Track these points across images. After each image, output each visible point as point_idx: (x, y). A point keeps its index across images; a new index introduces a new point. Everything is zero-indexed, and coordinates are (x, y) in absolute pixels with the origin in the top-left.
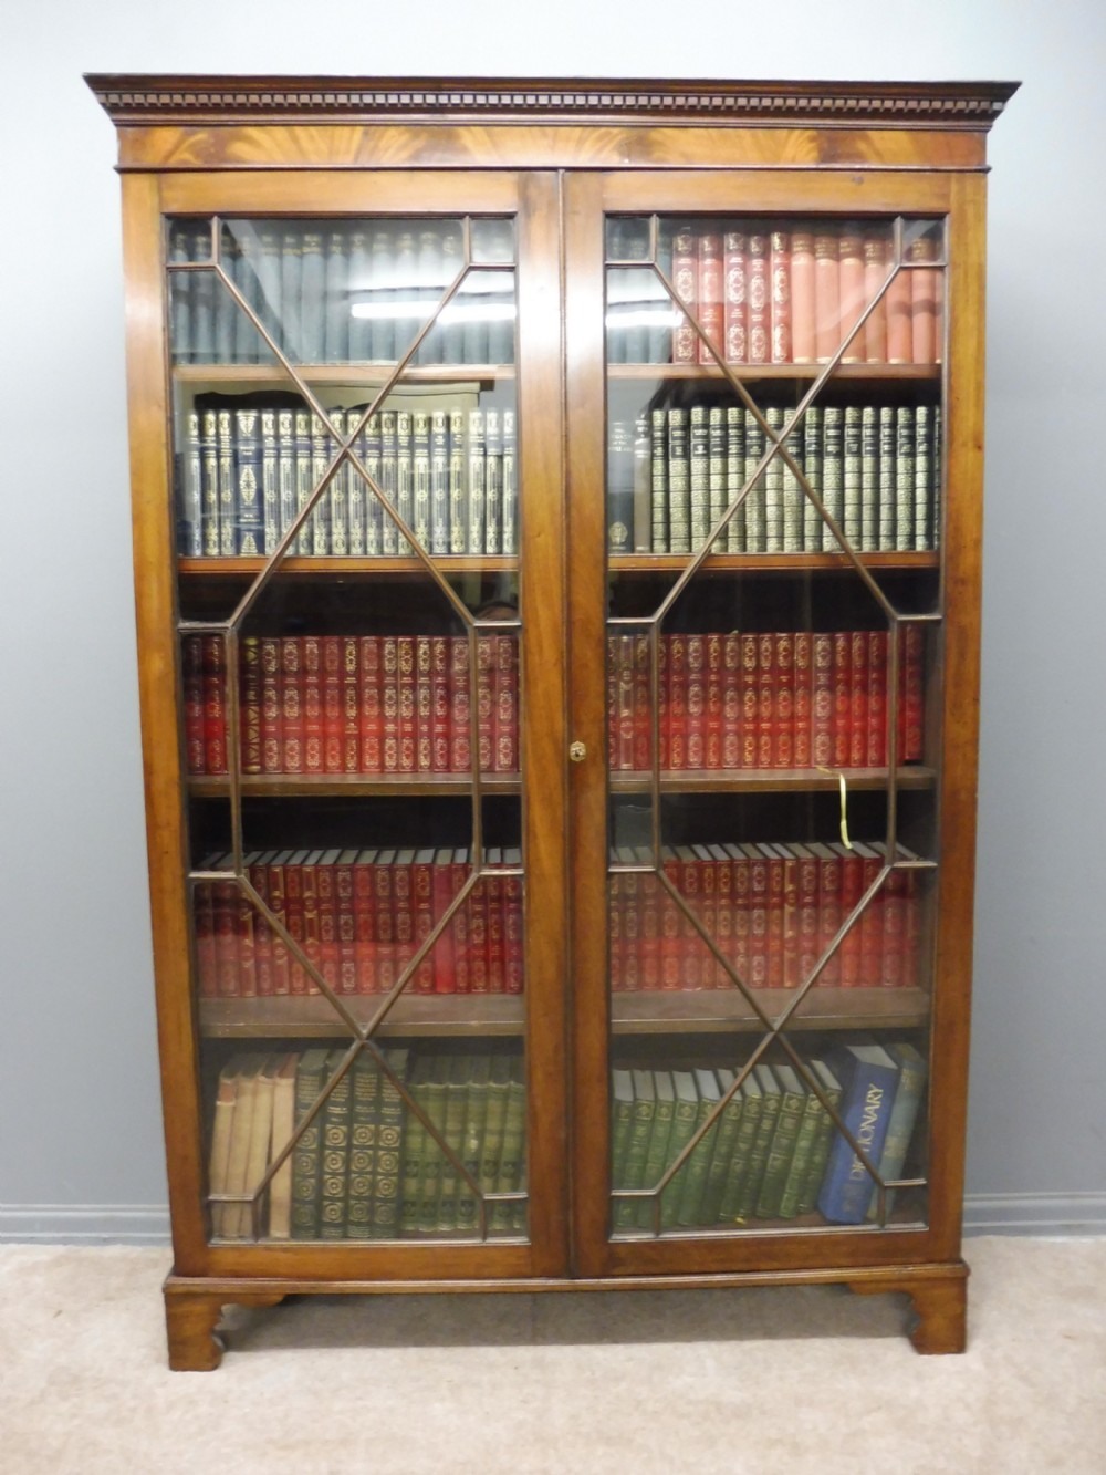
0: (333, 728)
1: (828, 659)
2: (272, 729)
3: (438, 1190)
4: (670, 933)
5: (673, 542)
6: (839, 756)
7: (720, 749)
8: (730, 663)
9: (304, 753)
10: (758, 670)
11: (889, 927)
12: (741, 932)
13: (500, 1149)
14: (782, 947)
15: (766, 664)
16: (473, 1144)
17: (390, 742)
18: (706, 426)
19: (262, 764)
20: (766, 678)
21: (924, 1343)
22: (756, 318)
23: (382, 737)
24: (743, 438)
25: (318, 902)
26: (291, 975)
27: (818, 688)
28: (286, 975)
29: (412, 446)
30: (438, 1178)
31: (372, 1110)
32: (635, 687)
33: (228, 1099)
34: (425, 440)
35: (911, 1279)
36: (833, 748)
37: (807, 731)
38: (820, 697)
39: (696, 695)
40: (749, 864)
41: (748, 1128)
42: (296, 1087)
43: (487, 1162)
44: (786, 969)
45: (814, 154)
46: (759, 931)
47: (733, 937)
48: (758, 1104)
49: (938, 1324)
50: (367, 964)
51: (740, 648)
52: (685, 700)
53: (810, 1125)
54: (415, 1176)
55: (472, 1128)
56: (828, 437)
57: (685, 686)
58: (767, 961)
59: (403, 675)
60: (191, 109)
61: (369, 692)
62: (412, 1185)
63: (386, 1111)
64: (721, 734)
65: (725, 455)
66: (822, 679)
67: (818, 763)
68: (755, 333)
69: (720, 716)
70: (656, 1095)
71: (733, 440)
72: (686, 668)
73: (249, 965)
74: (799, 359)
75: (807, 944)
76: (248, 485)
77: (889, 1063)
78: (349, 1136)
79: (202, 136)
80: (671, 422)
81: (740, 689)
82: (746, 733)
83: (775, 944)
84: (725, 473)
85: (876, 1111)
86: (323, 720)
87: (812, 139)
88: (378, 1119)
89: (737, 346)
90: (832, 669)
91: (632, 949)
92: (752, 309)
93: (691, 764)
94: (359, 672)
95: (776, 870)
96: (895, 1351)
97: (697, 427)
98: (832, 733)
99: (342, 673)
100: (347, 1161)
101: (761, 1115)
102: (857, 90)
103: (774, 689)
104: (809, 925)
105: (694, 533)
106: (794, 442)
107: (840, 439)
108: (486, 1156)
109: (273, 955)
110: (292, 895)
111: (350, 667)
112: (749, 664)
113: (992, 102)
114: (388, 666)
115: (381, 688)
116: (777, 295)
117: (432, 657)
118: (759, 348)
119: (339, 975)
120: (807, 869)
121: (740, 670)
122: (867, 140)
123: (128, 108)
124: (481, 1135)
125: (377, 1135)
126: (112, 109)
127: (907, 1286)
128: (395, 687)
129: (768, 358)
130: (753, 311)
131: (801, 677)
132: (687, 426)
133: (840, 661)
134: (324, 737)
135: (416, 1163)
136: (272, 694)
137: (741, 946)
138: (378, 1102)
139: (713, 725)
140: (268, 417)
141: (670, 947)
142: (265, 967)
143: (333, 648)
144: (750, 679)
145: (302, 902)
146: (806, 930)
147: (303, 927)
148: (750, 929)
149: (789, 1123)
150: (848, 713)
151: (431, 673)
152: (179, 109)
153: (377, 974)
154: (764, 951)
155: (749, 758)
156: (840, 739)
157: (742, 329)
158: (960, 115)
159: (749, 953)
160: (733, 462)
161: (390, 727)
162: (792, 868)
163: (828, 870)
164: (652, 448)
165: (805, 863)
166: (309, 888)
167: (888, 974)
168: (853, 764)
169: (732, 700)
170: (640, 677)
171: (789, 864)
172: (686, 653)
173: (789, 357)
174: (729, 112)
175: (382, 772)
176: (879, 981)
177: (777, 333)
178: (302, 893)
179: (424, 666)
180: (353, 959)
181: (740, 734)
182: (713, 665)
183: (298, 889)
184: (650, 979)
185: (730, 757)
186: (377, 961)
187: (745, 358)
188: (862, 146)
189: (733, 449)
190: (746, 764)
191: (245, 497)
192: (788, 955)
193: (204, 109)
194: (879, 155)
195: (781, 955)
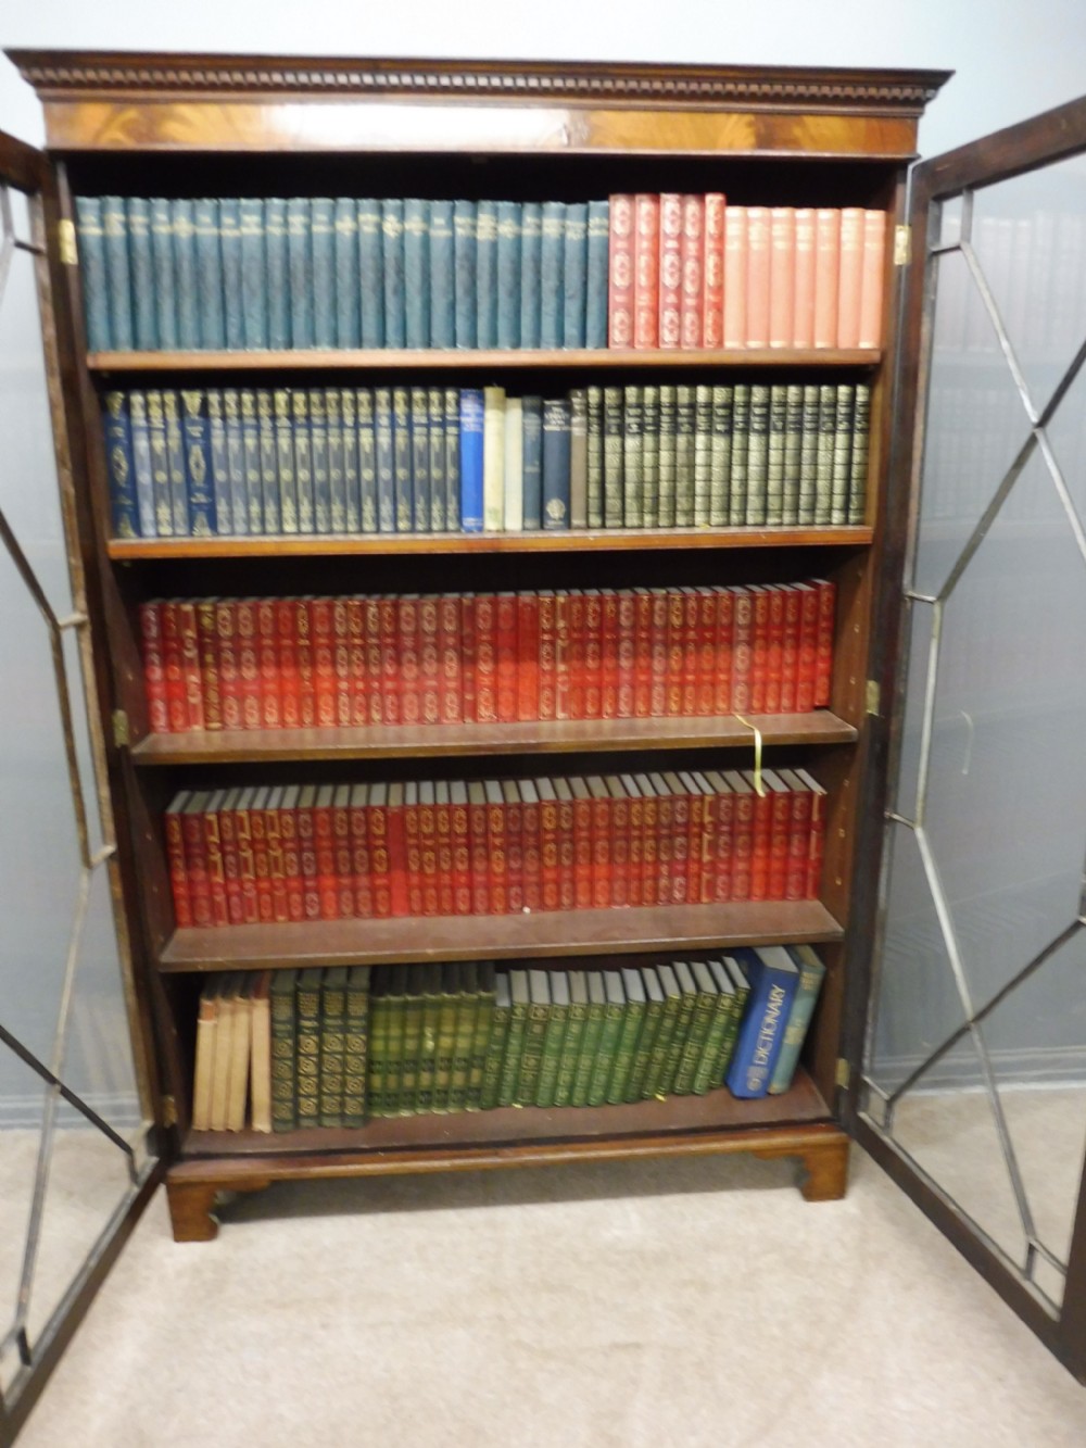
0: (289, 687)
1: (749, 617)
2: (231, 688)
3: (400, 1084)
4: (602, 860)
5: (608, 515)
6: (756, 704)
7: (648, 700)
8: (658, 621)
9: (262, 710)
10: (684, 627)
11: (795, 851)
12: (664, 857)
13: (453, 1049)
14: (701, 869)
15: (692, 622)
16: (430, 1044)
17: (344, 699)
18: (640, 405)
19: (222, 721)
20: (692, 635)
21: (811, 1194)
22: (690, 302)
23: (336, 694)
24: (675, 415)
25: (282, 841)
26: (259, 905)
27: (739, 642)
28: (255, 905)
29: (357, 426)
30: (400, 1074)
31: (339, 1022)
32: (570, 645)
33: (210, 1018)
34: (370, 421)
35: (804, 1146)
36: (750, 697)
37: (728, 683)
38: (741, 652)
39: (627, 651)
40: (673, 799)
41: (668, 1023)
42: (271, 1007)
43: (442, 1059)
44: (704, 890)
45: (752, 140)
46: (680, 856)
47: (657, 862)
48: (678, 1004)
49: (824, 1178)
50: (330, 895)
51: (668, 606)
52: (616, 655)
53: (721, 1019)
54: (379, 1072)
55: (429, 1032)
56: (755, 415)
57: (617, 642)
58: (687, 882)
59: (354, 636)
60: (119, 85)
61: (323, 653)
62: (377, 1081)
63: (352, 1022)
64: (649, 685)
65: (657, 433)
66: (743, 635)
67: (736, 710)
68: (689, 317)
69: (649, 670)
70: (589, 997)
71: (665, 419)
72: (617, 627)
73: (220, 898)
74: (729, 344)
75: (723, 866)
76: (198, 465)
77: (791, 967)
78: (320, 1044)
79: (132, 113)
80: (607, 401)
81: (667, 644)
82: (673, 684)
83: (694, 868)
84: (657, 450)
85: (779, 1008)
86: (281, 680)
87: (750, 124)
88: (345, 1030)
89: (671, 331)
90: (752, 625)
91: (567, 874)
92: (686, 293)
93: (621, 712)
94: (311, 635)
95: (696, 805)
96: (786, 1201)
97: (631, 407)
98: (750, 684)
99: (295, 635)
100: (319, 1065)
101: (680, 1011)
102: (794, 76)
103: (699, 643)
104: (725, 850)
105: (628, 507)
106: (723, 420)
107: (766, 417)
108: (441, 1054)
109: (242, 888)
110: (258, 836)
111: (304, 630)
112: (676, 622)
113: (925, 90)
114: (340, 629)
115: (333, 649)
116: (710, 279)
117: (380, 619)
118: (692, 332)
119: (304, 903)
120: (724, 803)
121: (668, 627)
122: (803, 125)
123: (52, 84)
124: (436, 1038)
125: (345, 1042)
126: (37, 84)
127: (801, 1152)
128: (347, 648)
129: (700, 343)
130: (688, 295)
131: (724, 634)
132: (622, 406)
133: (760, 620)
134: (281, 697)
135: (379, 1063)
136: (228, 655)
137: (664, 869)
138: (345, 1015)
139: (643, 678)
140: (214, 397)
141: (601, 871)
142: (235, 899)
143: (285, 613)
144: (676, 636)
145: (266, 842)
146: (723, 854)
147: (268, 864)
148: (673, 855)
149: (703, 1018)
150: (765, 665)
151: (380, 635)
152: (106, 85)
153: (338, 902)
154: (685, 874)
155: (674, 707)
156: (758, 687)
157: (676, 314)
158: (895, 102)
159: (671, 876)
160: (664, 438)
161: (344, 685)
162: (711, 803)
163: (742, 804)
164: (588, 425)
165: (723, 798)
166: (273, 829)
167: (792, 890)
168: (768, 711)
169: (660, 654)
170: (575, 635)
171: (708, 799)
172: (618, 613)
173: (720, 343)
174: (668, 95)
175: (338, 726)
176: (784, 896)
177: (709, 319)
178: (265, 834)
179: (373, 628)
180: (318, 891)
181: (666, 685)
182: (644, 622)
183: (262, 831)
184: (582, 898)
185: (657, 706)
186: (338, 890)
187: (678, 343)
188: (797, 132)
189: (665, 426)
190: (671, 712)
191: (195, 478)
192: (706, 876)
193: (133, 85)
194: (814, 142)
195: (699, 876)
